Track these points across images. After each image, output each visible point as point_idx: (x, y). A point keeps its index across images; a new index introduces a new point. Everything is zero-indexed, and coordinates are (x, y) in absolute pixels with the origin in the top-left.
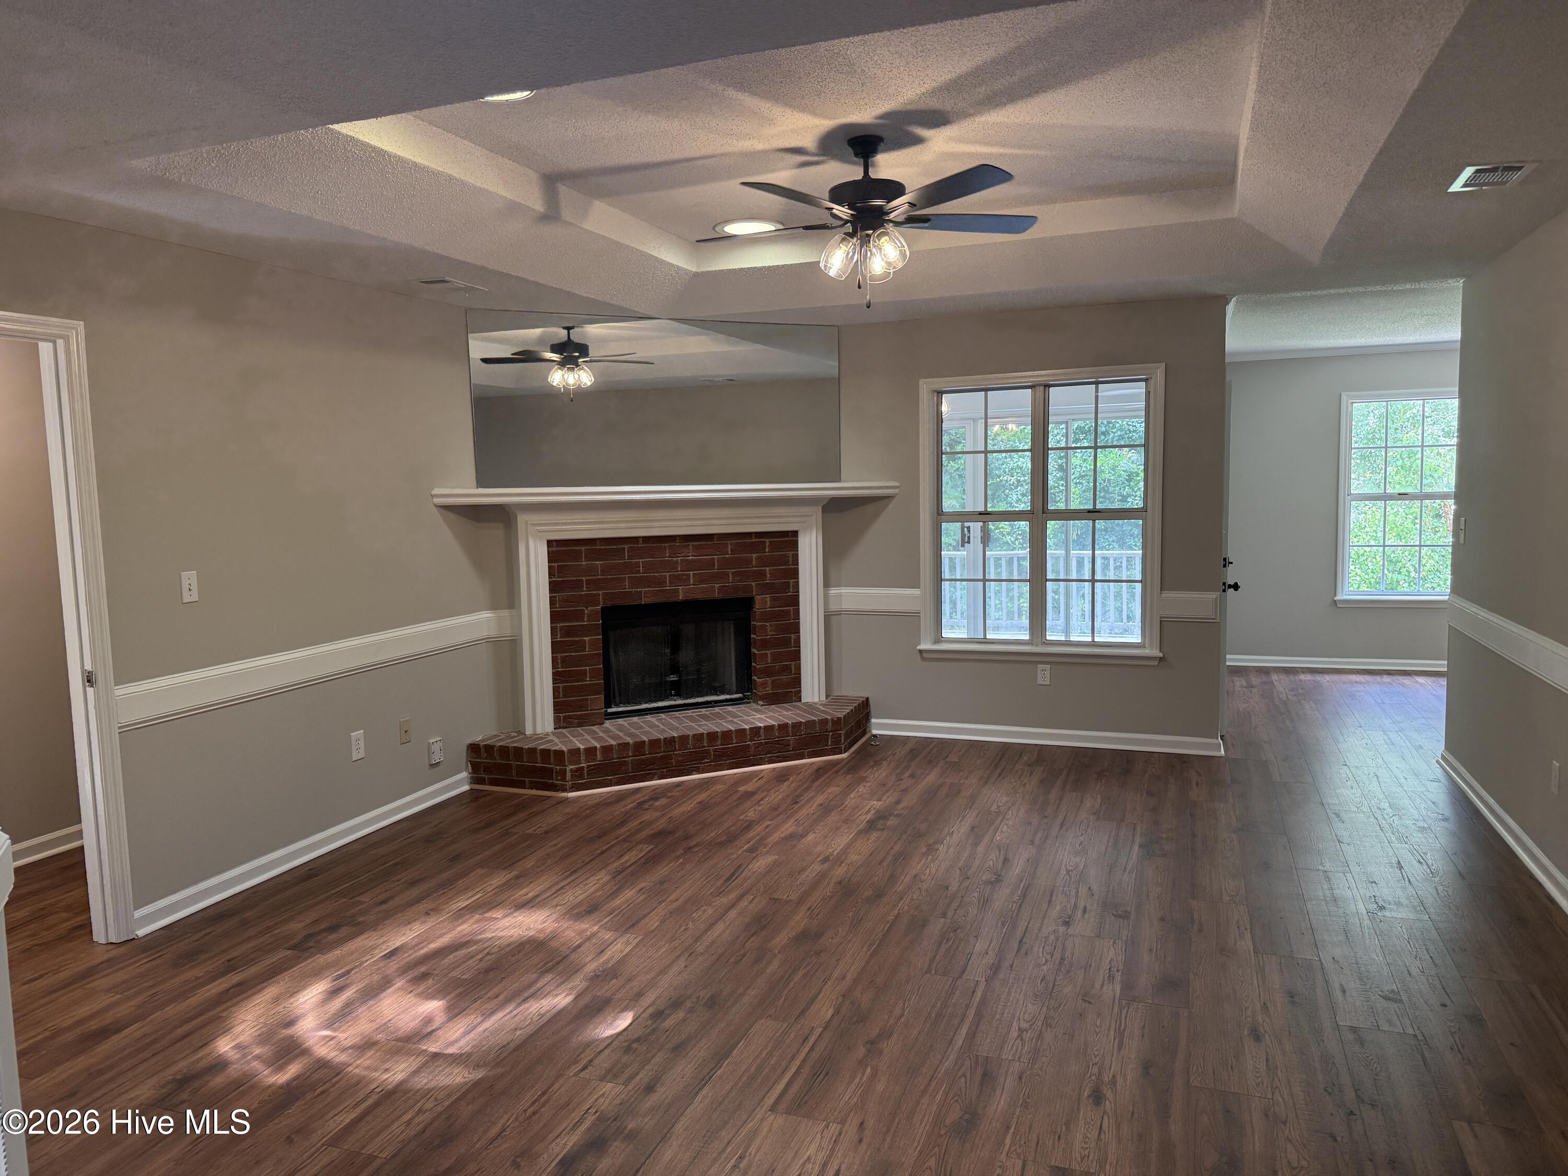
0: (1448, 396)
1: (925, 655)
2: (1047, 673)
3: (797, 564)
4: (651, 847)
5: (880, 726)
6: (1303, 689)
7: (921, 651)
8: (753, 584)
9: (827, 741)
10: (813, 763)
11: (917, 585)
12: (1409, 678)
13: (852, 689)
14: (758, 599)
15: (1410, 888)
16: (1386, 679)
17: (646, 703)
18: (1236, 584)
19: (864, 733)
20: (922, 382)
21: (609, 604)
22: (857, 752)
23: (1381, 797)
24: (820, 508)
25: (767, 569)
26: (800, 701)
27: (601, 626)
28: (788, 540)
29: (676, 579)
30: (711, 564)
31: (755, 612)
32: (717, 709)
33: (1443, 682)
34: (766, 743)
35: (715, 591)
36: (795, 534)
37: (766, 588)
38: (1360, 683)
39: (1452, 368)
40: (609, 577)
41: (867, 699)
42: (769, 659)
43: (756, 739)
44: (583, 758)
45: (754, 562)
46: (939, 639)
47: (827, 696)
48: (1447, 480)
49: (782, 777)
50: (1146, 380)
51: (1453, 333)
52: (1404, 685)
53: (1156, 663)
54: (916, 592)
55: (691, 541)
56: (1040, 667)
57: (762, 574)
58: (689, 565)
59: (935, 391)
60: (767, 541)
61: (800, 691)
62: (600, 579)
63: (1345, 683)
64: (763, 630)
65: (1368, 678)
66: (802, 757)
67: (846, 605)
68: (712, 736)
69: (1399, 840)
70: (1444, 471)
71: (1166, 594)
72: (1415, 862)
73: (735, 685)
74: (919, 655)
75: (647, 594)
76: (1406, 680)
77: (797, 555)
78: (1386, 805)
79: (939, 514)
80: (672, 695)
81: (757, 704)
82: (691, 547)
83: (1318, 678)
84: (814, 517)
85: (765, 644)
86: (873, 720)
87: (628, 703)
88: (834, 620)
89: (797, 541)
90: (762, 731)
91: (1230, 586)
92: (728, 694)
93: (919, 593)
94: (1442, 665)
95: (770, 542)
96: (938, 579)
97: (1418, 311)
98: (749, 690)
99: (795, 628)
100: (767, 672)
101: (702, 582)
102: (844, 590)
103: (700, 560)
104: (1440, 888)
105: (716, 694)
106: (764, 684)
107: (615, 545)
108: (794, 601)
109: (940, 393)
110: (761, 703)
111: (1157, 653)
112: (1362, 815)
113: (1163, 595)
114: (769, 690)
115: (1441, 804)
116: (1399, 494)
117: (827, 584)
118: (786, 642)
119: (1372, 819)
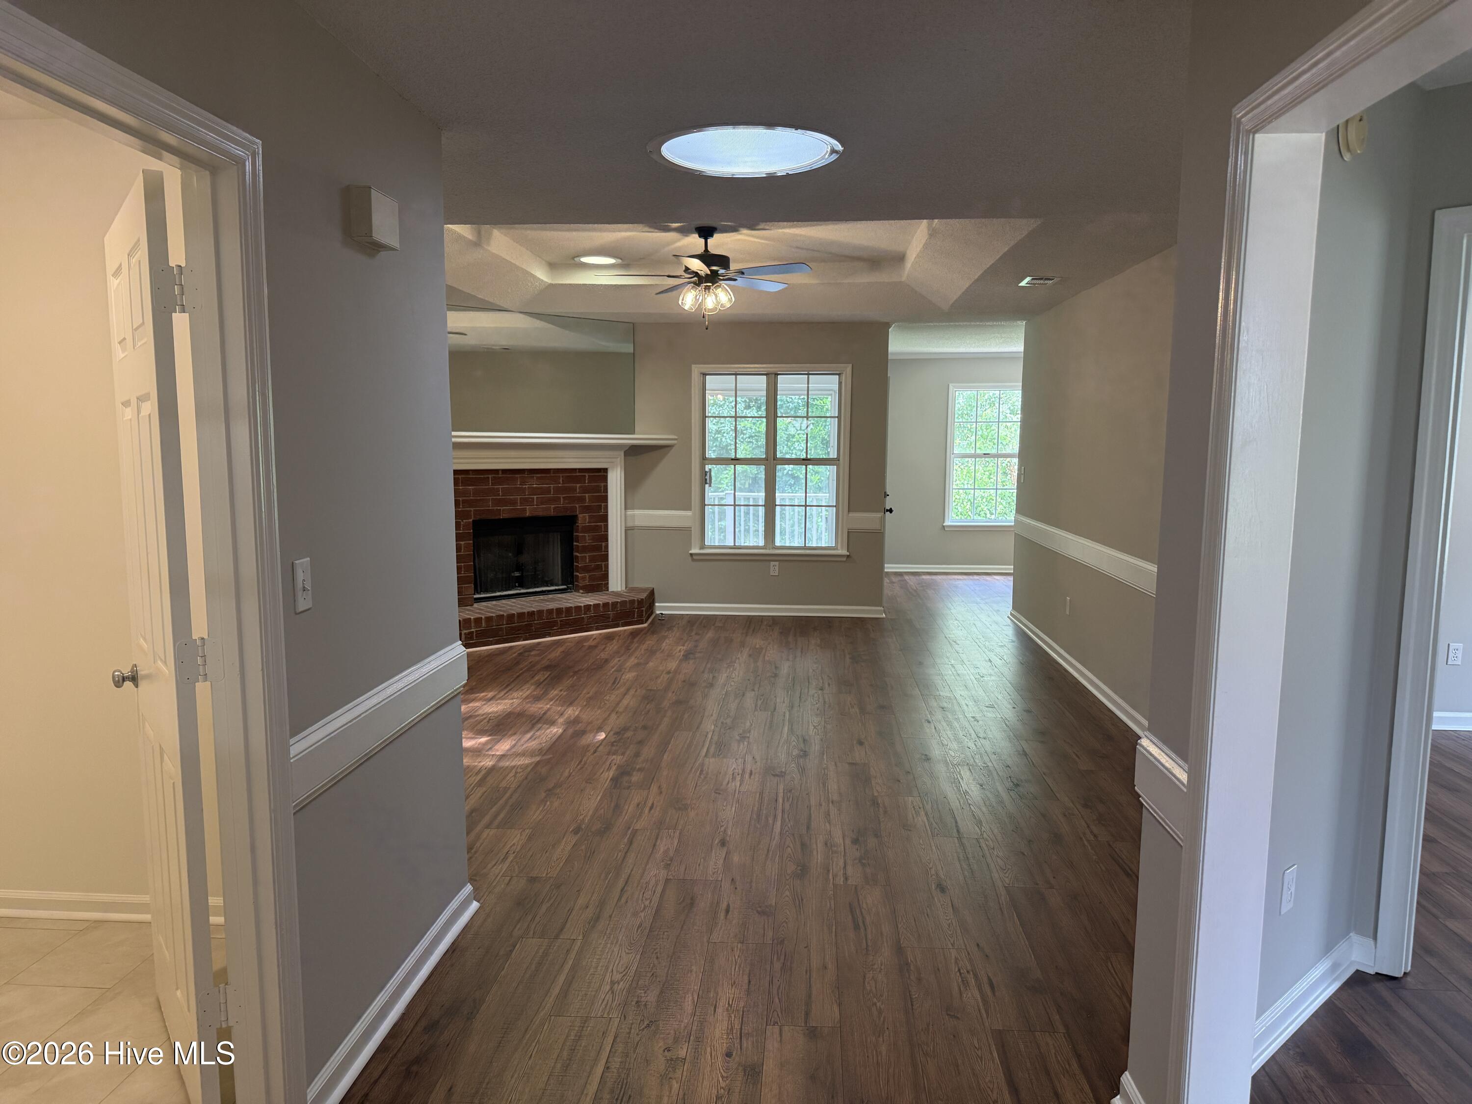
0: (1013, 388)
1: (695, 557)
2: (777, 568)
3: (607, 492)
4: (549, 673)
5: (662, 608)
6: (925, 583)
7: (691, 555)
8: (577, 506)
9: (634, 615)
10: (625, 630)
11: (689, 508)
12: (990, 576)
13: (643, 583)
14: (580, 516)
15: (996, 669)
16: (976, 577)
17: (499, 591)
18: (891, 509)
19: (652, 613)
20: (693, 366)
21: (478, 518)
22: (650, 623)
23: (978, 633)
24: (622, 454)
25: (587, 495)
26: (608, 590)
27: (472, 534)
28: (600, 475)
29: (525, 501)
30: (548, 491)
31: (578, 526)
32: (550, 596)
33: (1011, 578)
34: (595, 616)
35: (551, 510)
36: (605, 470)
37: (587, 509)
38: (960, 580)
39: (1018, 370)
40: (479, 498)
41: (653, 589)
42: (587, 560)
43: (588, 613)
44: (473, 625)
45: (578, 490)
46: (703, 546)
47: (626, 588)
48: (1014, 446)
49: (610, 638)
50: (839, 374)
51: (1018, 347)
52: (987, 581)
53: (845, 559)
54: (689, 513)
55: (534, 473)
56: (772, 563)
57: (582, 500)
58: (534, 491)
59: (701, 373)
60: (587, 475)
61: (608, 583)
62: (471, 499)
63: (951, 580)
64: (584, 539)
65: (965, 577)
66: (617, 626)
67: (637, 523)
68: (559, 611)
69: (989, 651)
70: (1010, 439)
71: (851, 514)
72: (999, 660)
73: (560, 579)
74: (690, 558)
75: (505, 512)
76: (988, 578)
77: (607, 486)
78: (981, 637)
79: (703, 459)
80: (516, 586)
81: (579, 592)
82: (535, 478)
83: (934, 577)
84: (619, 459)
85: (585, 549)
86: (657, 604)
87: (486, 591)
88: (629, 532)
89: (607, 476)
90: (592, 607)
91: (887, 510)
92: (556, 586)
93: (691, 514)
94: (1010, 568)
95: (589, 476)
96: (703, 505)
97: (999, 335)
98: (572, 583)
99: (605, 538)
100: (586, 569)
101: (542, 504)
102: (637, 512)
103: (541, 488)
104: (1011, 669)
105: (548, 586)
106: (584, 578)
107: (482, 475)
108: (605, 518)
109: (705, 375)
110: (581, 591)
111: (845, 552)
112: (968, 642)
113: (850, 515)
114: (587, 582)
115: (1011, 635)
116: (984, 454)
117: (626, 509)
118: (598, 548)
119: (974, 643)
